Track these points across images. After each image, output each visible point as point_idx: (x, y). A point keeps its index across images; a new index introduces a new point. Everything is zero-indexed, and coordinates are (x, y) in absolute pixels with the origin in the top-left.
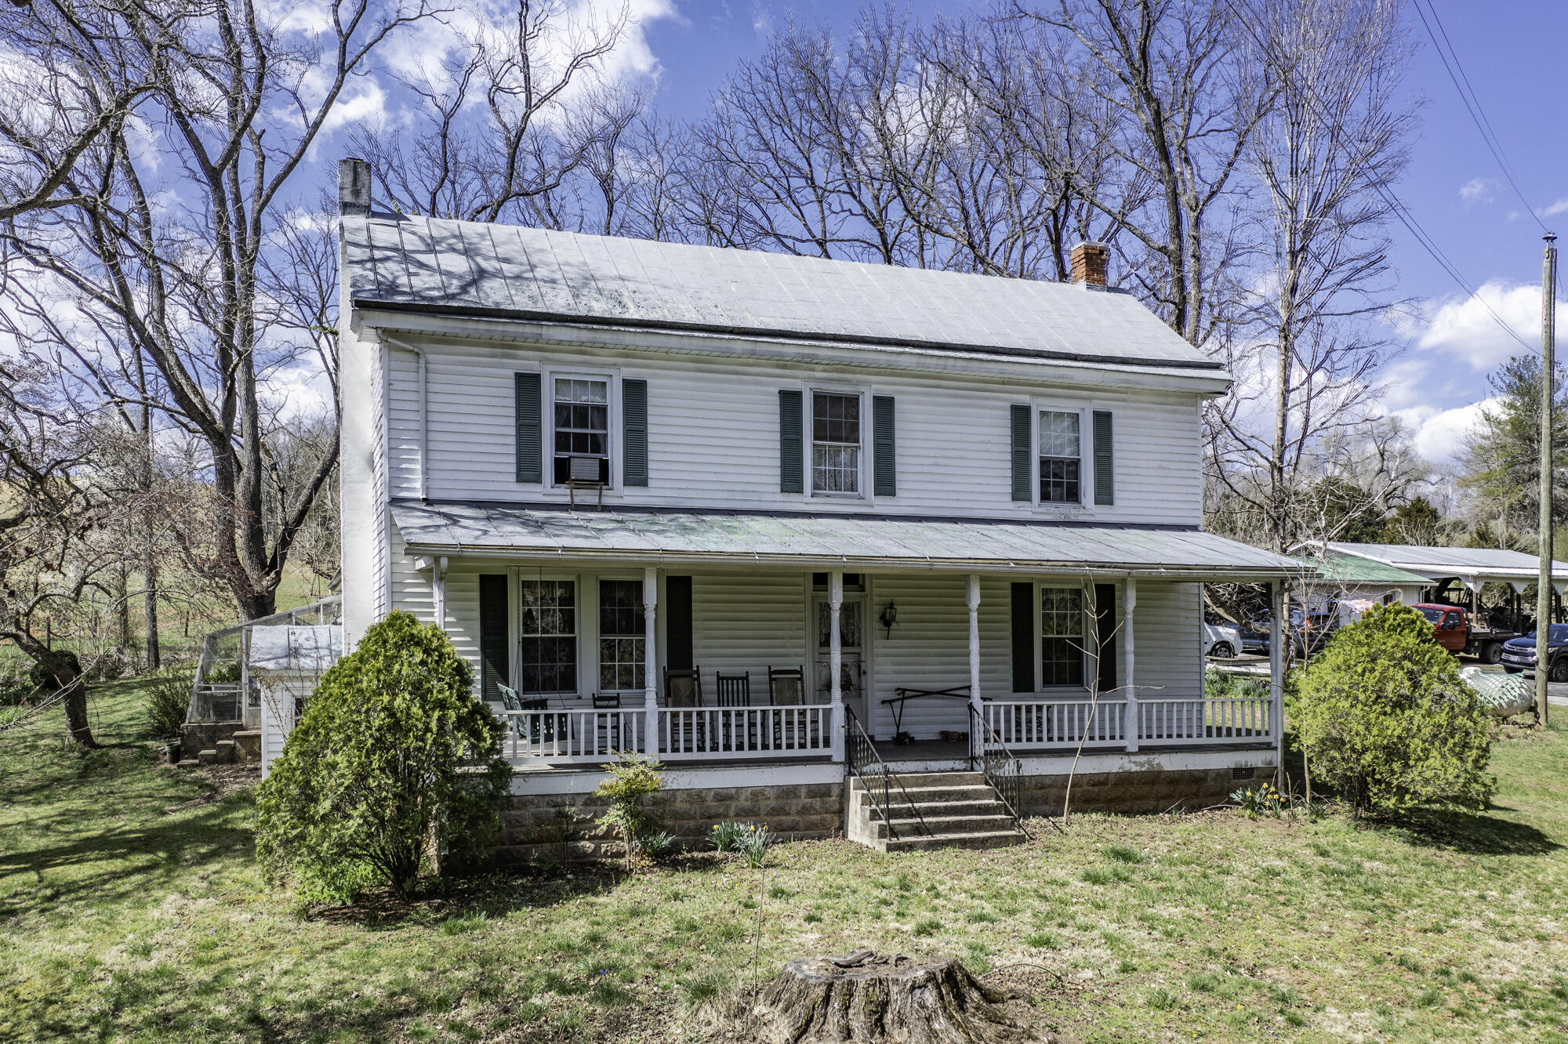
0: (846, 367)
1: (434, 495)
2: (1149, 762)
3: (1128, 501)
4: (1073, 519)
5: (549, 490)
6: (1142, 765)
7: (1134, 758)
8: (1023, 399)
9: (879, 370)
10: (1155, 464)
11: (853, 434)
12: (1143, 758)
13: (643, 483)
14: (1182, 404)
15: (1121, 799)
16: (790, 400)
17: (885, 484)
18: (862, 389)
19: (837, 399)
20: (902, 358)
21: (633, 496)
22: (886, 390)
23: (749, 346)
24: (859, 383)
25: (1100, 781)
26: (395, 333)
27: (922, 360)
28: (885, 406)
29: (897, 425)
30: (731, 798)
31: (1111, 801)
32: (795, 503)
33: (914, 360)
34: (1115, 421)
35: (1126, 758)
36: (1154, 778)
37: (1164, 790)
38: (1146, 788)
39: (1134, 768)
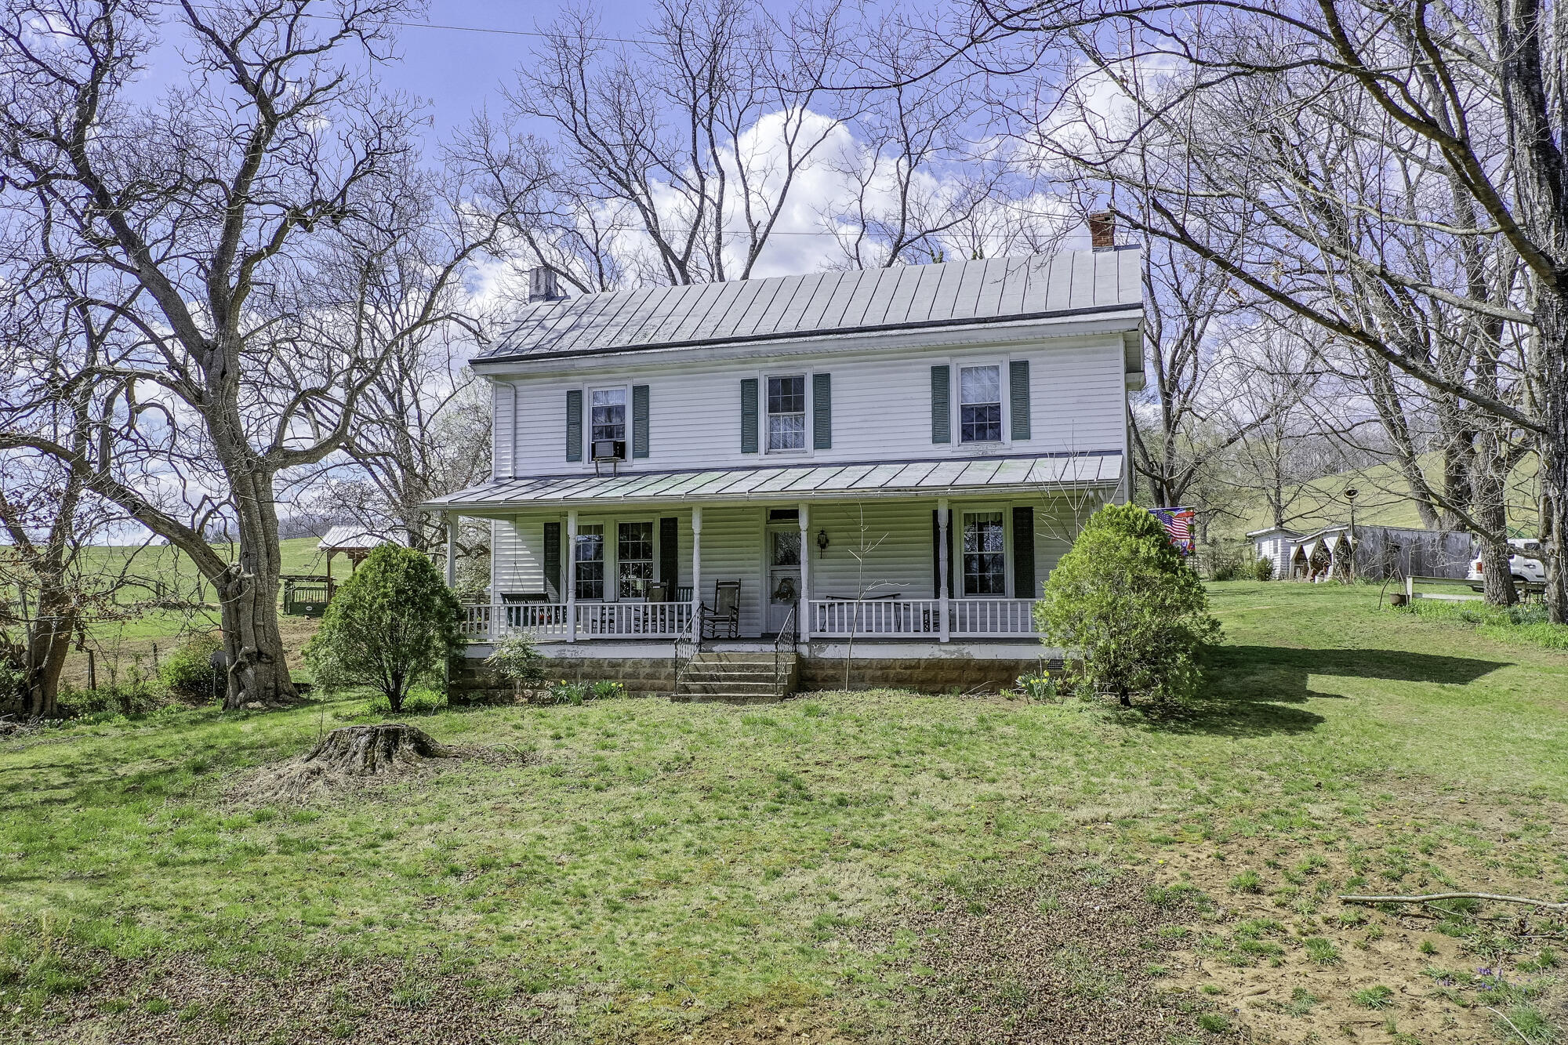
0: (790, 356)
1: (518, 475)
2: (958, 651)
3: (1042, 435)
4: (990, 453)
5: (586, 465)
6: (952, 653)
7: (943, 647)
8: (940, 361)
9: (818, 355)
10: (1075, 400)
11: (799, 405)
12: (953, 648)
13: (646, 455)
14: (1103, 345)
15: (933, 681)
16: (749, 387)
17: (823, 440)
18: (804, 370)
19: (786, 382)
20: (825, 344)
21: (640, 465)
22: (823, 369)
23: (709, 352)
24: (800, 367)
25: (913, 665)
26: (497, 377)
27: (842, 343)
28: (823, 381)
29: (833, 394)
30: (619, 665)
31: (923, 682)
32: (752, 460)
33: (836, 343)
34: (1031, 368)
35: (936, 647)
36: (964, 665)
37: (975, 675)
38: (956, 674)
39: (944, 656)
